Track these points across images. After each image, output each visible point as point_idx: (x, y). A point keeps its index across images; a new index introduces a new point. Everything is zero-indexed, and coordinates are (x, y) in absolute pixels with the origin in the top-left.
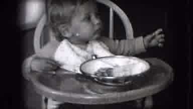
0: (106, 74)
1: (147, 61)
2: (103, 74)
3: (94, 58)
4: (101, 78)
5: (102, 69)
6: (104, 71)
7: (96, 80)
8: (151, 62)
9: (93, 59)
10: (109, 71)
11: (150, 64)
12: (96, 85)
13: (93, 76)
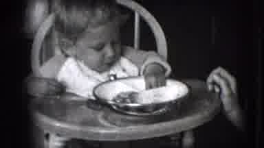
0: (128, 100)
1: (184, 83)
2: (124, 100)
3: (112, 78)
4: (122, 105)
5: (122, 93)
6: (127, 96)
7: (115, 107)
8: (190, 85)
9: (110, 81)
10: (132, 96)
11: (189, 87)
12: (115, 116)
13: (111, 102)
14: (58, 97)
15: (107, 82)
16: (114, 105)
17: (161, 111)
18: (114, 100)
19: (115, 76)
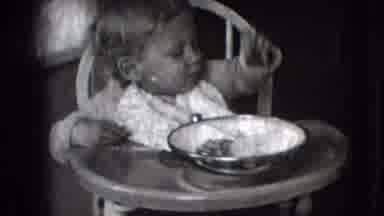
0: (219, 153)
1: (300, 126)
2: (213, 152)
3: (195, 119)
5: (210, 141)
6: (217, 146)
7: (200, 163)
8: (310, 129)
9: (192, 122)
10: (224, 146)
11: (307, 132)
12: (200, 175)
13: (193, 155)
14: (117, 148)
15: (188, 125)
16: (199, 159)
18: (199, 152)
19: (199, 116)
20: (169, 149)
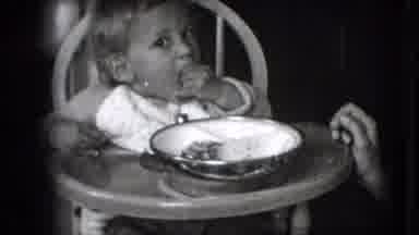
0: (206, 155)
2: (199, 155)
3: (181, 120)
4: (196, 163)
5: (196, 144)
7: (184, 167)
8: (304, 130)
9: (177, 124)
10: (213, 149)
11: (301, 132)
12: (183, 179)
13: (179, 158)
15: (173, 126)
17: (257, 172)
18: (184, 155)
19: (185, 117)
20: (151, 152)
